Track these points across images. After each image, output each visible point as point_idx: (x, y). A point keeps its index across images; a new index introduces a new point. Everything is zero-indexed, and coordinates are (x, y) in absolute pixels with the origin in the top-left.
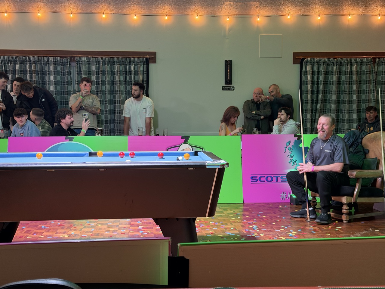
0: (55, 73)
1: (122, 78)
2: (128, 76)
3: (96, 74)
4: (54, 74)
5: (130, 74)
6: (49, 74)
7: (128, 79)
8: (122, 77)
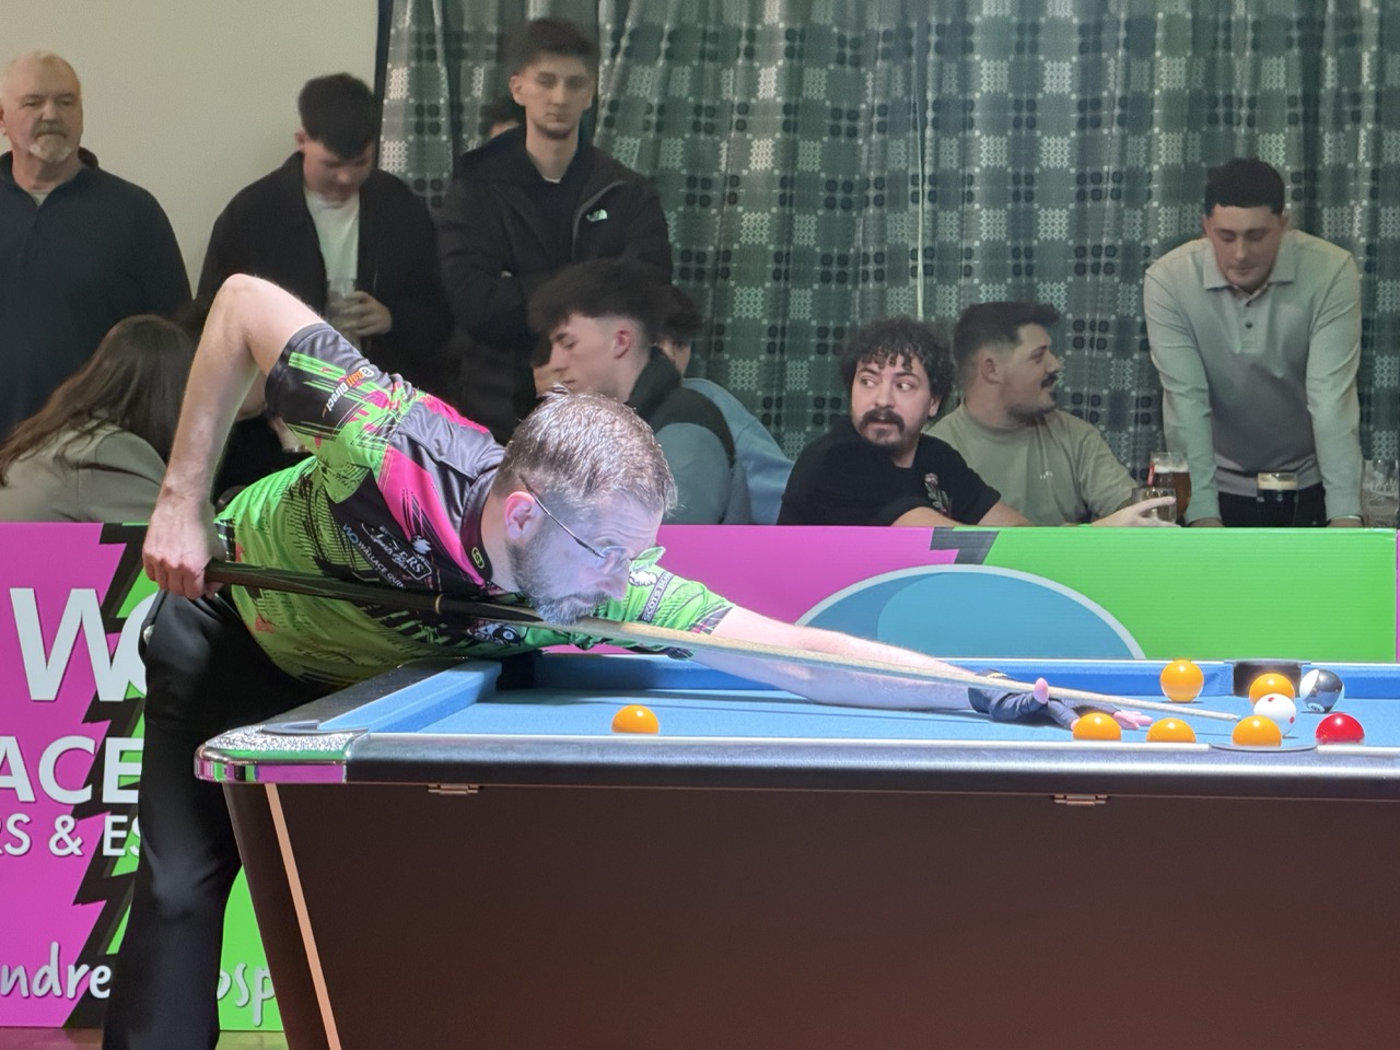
0: (797, 44)
1: (1280, 75)
2: (1330, 62)
3: (1083, 49)
4: (789, 53)
5: (1352, 41)
6: (750, 54)
7: (1330, 82)
8: (1283, 68)
